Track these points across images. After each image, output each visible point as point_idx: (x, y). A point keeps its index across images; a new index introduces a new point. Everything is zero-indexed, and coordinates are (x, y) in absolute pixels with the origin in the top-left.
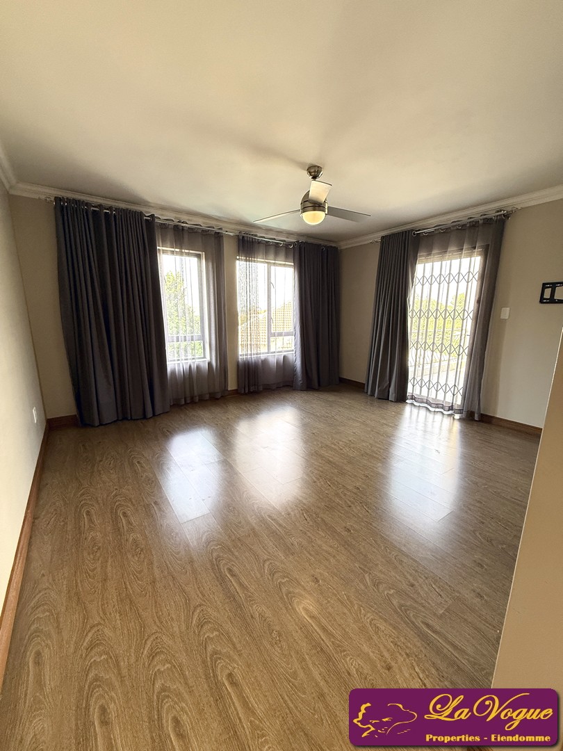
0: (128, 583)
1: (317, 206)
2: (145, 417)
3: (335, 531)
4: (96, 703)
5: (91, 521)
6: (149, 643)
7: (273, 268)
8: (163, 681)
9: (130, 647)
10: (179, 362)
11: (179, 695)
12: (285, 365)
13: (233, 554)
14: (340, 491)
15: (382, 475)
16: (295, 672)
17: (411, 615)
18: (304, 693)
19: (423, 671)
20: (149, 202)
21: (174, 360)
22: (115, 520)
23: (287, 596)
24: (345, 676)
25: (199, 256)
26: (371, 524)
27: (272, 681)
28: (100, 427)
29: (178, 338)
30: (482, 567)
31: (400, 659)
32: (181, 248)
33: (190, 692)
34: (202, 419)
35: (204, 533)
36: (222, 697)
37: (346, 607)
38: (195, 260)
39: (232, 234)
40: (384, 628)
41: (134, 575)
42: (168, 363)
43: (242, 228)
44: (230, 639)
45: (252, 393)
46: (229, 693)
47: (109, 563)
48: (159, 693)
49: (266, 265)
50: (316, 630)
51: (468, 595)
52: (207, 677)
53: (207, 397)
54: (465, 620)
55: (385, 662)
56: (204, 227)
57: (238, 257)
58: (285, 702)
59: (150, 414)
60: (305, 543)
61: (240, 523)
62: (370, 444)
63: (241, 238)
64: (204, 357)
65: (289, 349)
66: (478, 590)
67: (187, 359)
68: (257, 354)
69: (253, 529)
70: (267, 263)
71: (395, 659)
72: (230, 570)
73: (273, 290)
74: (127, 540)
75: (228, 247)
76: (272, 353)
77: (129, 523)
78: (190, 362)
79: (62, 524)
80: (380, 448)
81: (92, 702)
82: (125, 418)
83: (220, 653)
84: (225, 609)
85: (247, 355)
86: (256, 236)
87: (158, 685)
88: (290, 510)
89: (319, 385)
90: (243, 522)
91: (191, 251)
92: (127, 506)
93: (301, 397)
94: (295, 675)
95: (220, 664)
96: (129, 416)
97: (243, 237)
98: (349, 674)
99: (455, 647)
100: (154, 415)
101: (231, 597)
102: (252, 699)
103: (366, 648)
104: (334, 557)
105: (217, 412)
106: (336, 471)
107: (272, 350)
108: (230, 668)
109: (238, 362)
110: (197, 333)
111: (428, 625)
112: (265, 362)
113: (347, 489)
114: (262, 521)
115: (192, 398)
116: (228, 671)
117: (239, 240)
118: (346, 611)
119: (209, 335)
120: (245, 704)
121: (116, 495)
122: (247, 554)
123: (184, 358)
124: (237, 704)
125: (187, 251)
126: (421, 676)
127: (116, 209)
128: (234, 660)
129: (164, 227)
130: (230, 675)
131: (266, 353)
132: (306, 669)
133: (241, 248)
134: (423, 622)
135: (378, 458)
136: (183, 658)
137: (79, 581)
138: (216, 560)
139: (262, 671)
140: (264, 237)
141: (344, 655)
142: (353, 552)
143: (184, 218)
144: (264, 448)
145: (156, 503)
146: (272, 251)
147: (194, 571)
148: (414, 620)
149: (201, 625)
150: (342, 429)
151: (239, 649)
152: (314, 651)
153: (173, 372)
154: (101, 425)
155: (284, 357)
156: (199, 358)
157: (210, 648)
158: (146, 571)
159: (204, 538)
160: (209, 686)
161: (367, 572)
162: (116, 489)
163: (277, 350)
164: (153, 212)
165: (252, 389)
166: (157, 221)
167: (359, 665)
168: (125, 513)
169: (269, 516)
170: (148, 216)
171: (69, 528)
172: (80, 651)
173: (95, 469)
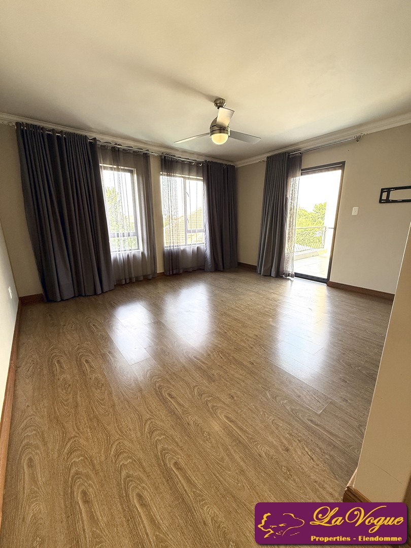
0: (94, 408)
1: (222, 129)
2: (95, 294)
3: (243, 365)
4: (78, 489)
5: (61, 367)
6: (114, 447)
7: (187, 181)
8: (127, 471)
9: (101, 450)
10: (119, 252)
11: (139, 479)
12: (198, 253)
13: (171, 384)
14: (244, 338)
15: (273, 326)
16: (222, 458)
17: (300, 415)
18: (230, 470)
19: (311, 451)
20: (91, 128)
21: (116, 251)
22: (80, 365)
23: (212, 409)
24: (258, 457)
25: (131, 172)
26: (268, 359)
27: (207, 465)
28: (62, 302)
29: (118, 234)
30: (346, 382)
31: (295, 444)
32: (118, 165)
33: (148, 476)
34: (139, 293)
35: (148, 371)
36: (171, 478)
37: (254, 413)
38: (128, 174)
39: (156, 155)
40: (282, 425)
41: (98, 401)
42: (111, 253)
43: (163, 150)
44: (174, 440)
45: (175, 274)
46: (176, 475)
47: (79, 395)
48: (125, 479)
49: (182, 179)
50: (234, 429)
51: (338, 401)
52: (159, 465)
53: (142, 278)
54: (337, 416)
55: (284, 446)
56: (135, 149)
57: (161, 173)
58: (217, 477)
59: (99, 291)
60: (222, 373)
61: (174, 362)
62: (263, 306)
63: (163, 157)
64: (138, 249)
65: (201, 242)
66: (344, 397)
67: (125, 250)
68: (178, 246)
69: (184, 367)
70: (182, 177)
71: (291, 444)
72: (170, 395)
73: (188, 198)
74: (90, 379)
75: (154, 165)
76: (189, 245)
77: (91, 367)
78: (128, 252)
79: (39, 370)
80: (270, 309)
81: (75, 489)
82: (80, 295)
83: (168, 449)
84: (168, 421)
85: (170, 247)
86: (174, 156)
87: (124, 473)
88: (210, 353)
89: (223, 268)
90: (176, 362)
91: (126, 168)
92: (88, 356)
93: (211, 277)
94: (222, 459)
95: (168, 457)
96: (84, 293)
97: (165, 157)
98: (260, 456)
99: (331, 433)
100: (102, 292)
101: (172, 412)
102: (193, 478)
103: (270, 438)
104: (244, 381)
105: (150, 288)
106: (240, 325)
107: (188, 243)
108: (175, 458)
109: (164, 252)
110: (133, 230)
111: (312, 421)
112: (184, 251)
113: (250, 337)
114: (191, 361)
115: (131, 279)
116: (174, 461)
117: (162, 159)
118: (254, 416)
119: (142, 232)
120: (189, 481)
121: (79, 349)
122: (181, 383)
123: (123, 249)
124: (183, 481)
125: (122, 167)
126: (309, 453)
127: (66, 133)
128: (178, 453)
129: (104, 148)
130: (176, 464)
131: (184, 245)
132: (229, 455)
133: (163, 166)
134: (308, 419)
135: (269, 316)
136: (141, 455)
137: (56, 409)
138: (159, 388)
139: (198, 459)
140: (180, 158)
141: (256, 444)
142: (256, 378)
143: (119, 141)
144: (187, 312)
145: (110, 352)
146: (187, 168)
147: (143, 397)
148: (302, 418)
149: (151, 432)
150: (242, 297)
151: (181, 446)
152: (234, 443)
153: (116, 260)
154: (62, 300)
155: (198, 248)
156: (135, 250)
157: (159, 447)
158: (107, 398)
159: (148, 373)
160: (161, 472)
161: (267, 390)
162: (78, 344)
163: (193, 243)
164: (94, 135)
165: (175, 272)
166: (98, 143)
167: (266, 450)
168: (87, 360)
169: (195, 357)
170: (91, 139)
171: (45, 372)
172: (63, 456)
173: (61, 331)
